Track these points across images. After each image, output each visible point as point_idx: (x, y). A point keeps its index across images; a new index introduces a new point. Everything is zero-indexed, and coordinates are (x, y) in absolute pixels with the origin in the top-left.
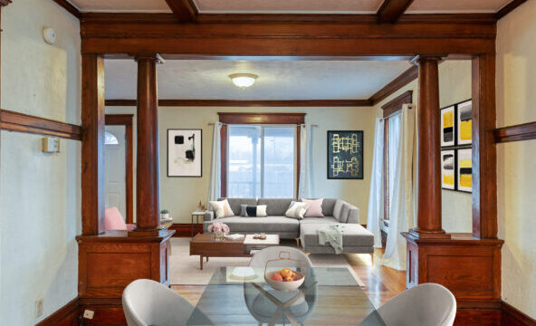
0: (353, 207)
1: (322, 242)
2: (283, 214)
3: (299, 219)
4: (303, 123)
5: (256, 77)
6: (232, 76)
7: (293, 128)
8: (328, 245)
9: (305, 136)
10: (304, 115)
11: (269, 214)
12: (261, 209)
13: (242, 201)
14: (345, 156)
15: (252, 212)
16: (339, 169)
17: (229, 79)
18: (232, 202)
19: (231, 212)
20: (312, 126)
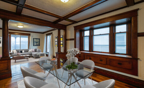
0: (40, 50)
1: (37, 55)
2: (28, 52)
3: (31, 52)
4: (30, 35)
5: (23, 26)
6: (18, 25)
7: (28, 36)
8: (38, 55)
9: (31, 38)
10: (30, 34)
11: (25, 52)
12: (23, 51)
13: (19, 50)
14: (37, 42)
15: (21, 52)
16: (36, 44)
17: (17, 26)
18: (17, 50)
19: (17, 52)
20: (32, 36)
